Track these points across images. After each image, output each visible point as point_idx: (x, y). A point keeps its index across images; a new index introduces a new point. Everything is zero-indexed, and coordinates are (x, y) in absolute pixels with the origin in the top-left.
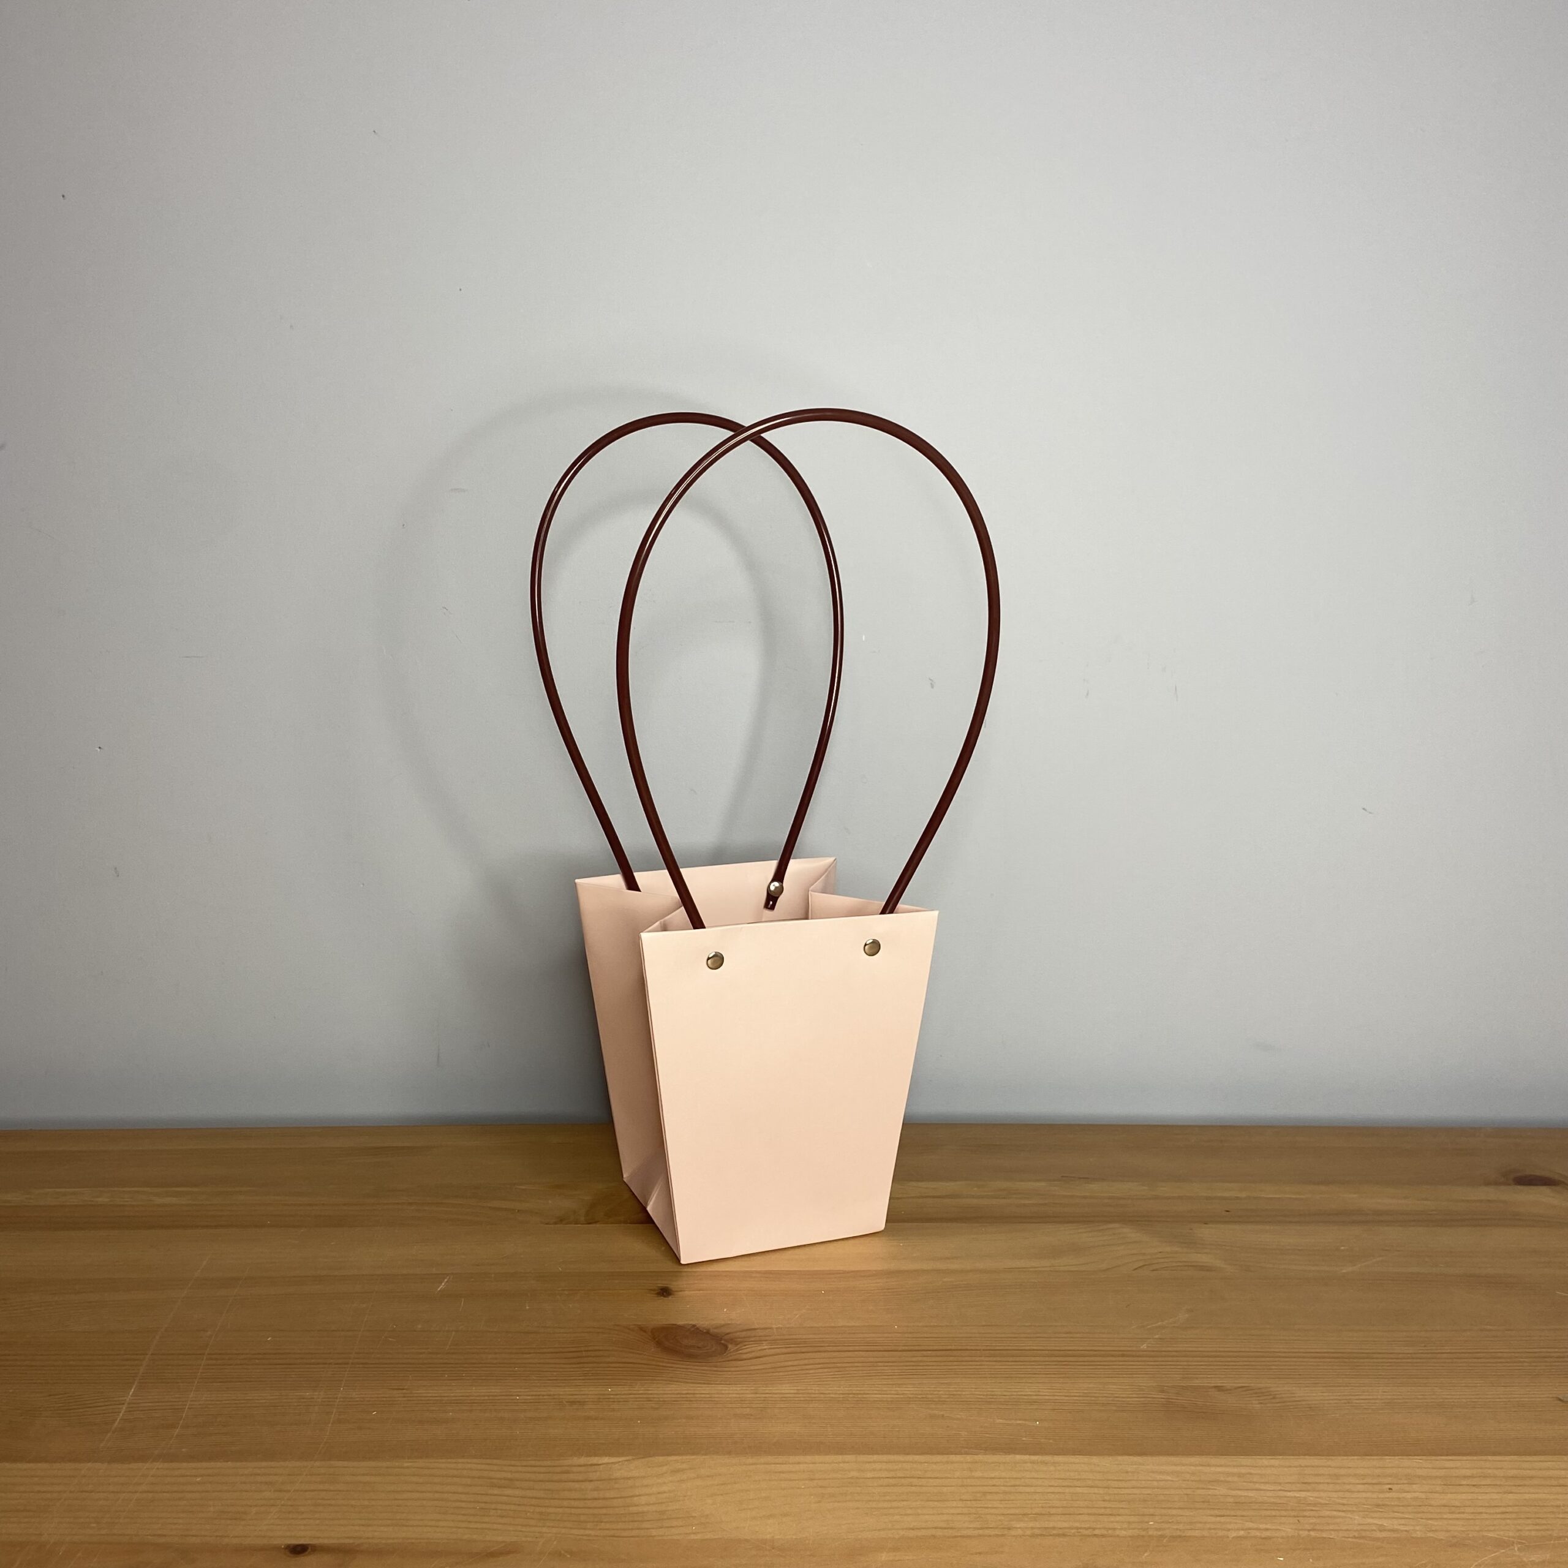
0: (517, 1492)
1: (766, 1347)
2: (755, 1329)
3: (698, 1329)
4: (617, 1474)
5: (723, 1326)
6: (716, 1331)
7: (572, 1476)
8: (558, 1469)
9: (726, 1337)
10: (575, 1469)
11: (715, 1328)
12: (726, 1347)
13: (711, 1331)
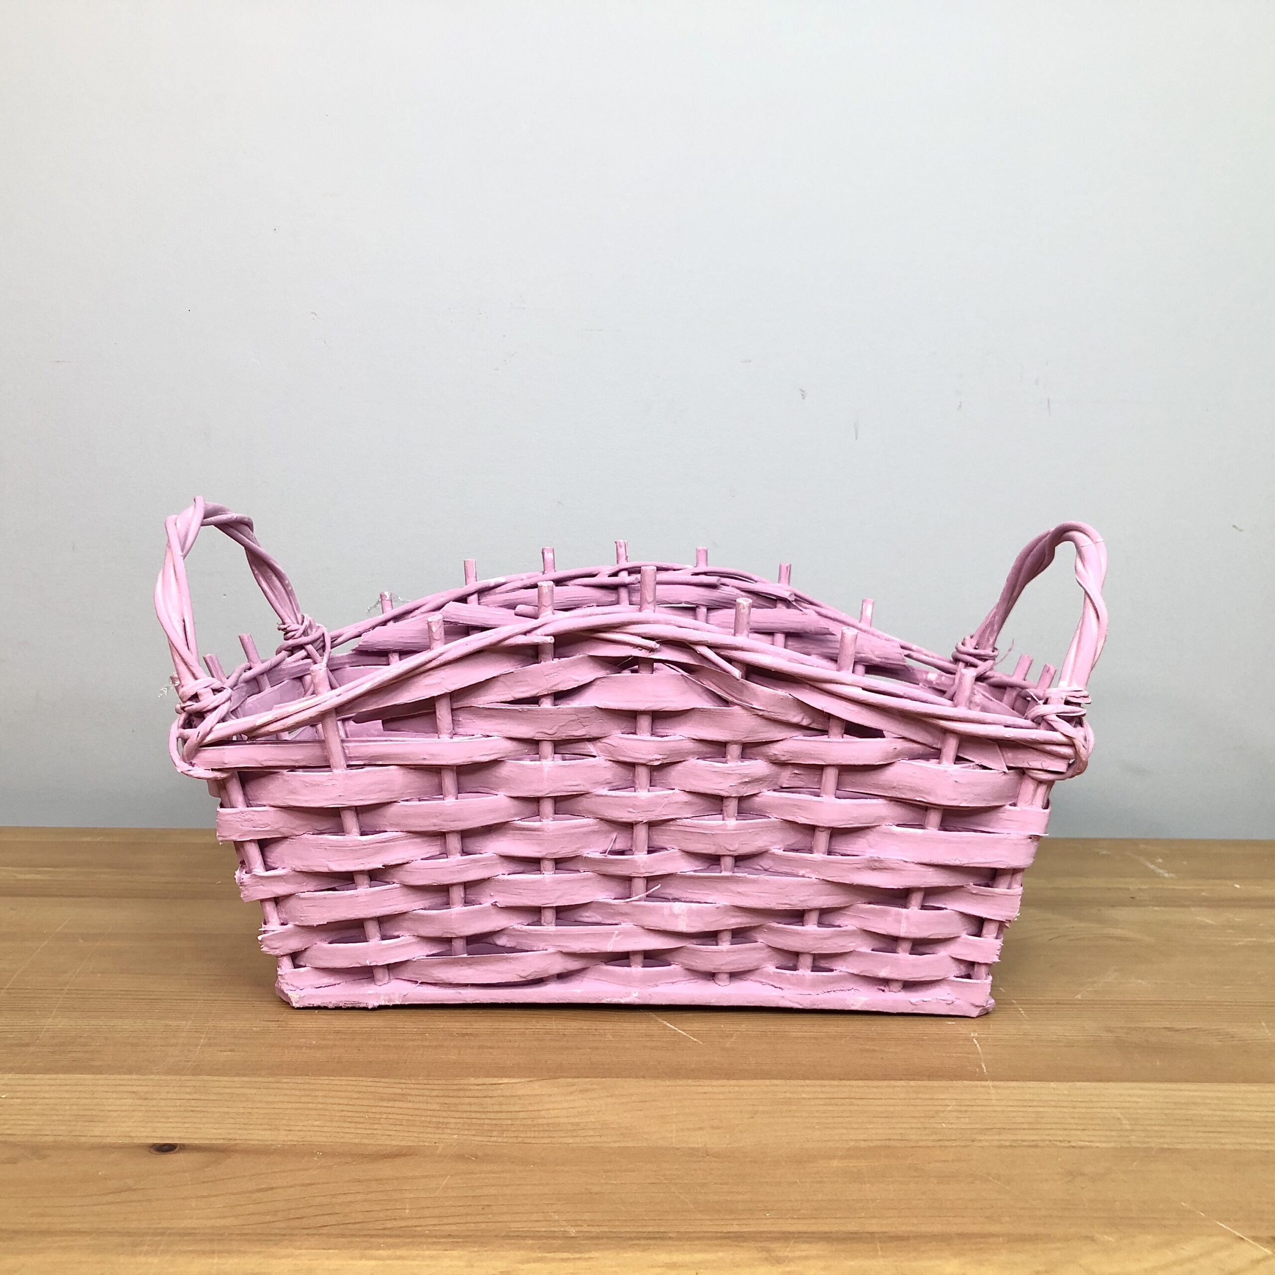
0: (410, 1105)
4: (520, 1093)
7: (468, 1094)
8: (456, 1087)
10: (472, 1087)
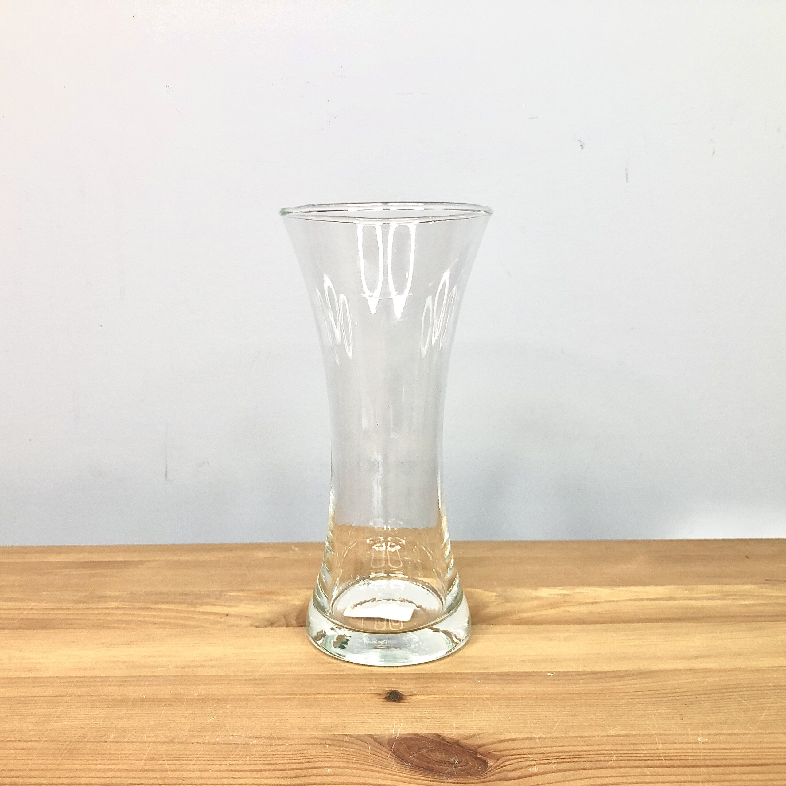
1: (534, 762)
2: (513, 740)
3: (444, 739)
5: (474, 736)
6: (467, 742)
9: (481, 750)
11: (467, 739)
12: (485, 763)
13: (462, 741)
